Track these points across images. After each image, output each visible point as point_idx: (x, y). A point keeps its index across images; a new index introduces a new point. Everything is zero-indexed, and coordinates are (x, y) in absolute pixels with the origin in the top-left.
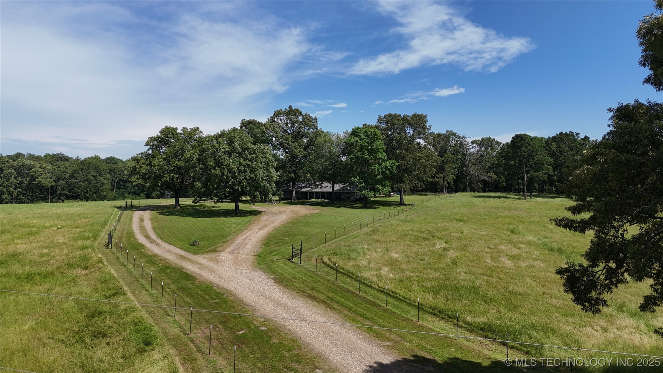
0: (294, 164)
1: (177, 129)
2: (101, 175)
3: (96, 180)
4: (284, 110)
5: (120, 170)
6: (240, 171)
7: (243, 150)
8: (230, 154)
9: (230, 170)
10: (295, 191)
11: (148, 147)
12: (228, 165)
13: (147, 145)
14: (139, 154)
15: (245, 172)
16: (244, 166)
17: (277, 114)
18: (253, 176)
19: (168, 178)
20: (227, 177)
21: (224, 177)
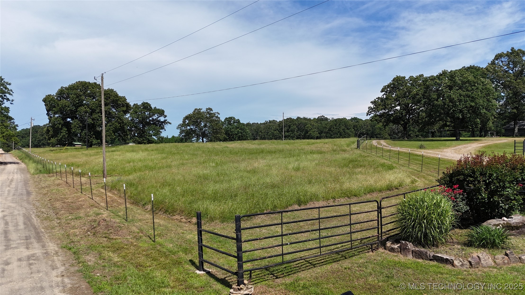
0: (517, 101)
1: (405, 77)
2: (348, 129)
3: (345, 132)
4: (505, 52)
5: (360, 126)
6: (460, 101)
7: (464, 83)
8: (451, 88)
9: (451, 100)
10: (517, 127)
11: (383, 93)
12: (449, 96)
13: (382, 91)
14: (377, 98)
15: (465, 102)
16: (464, 96)
17: (498, 57)
18: (473, 104)
19: (398, 113)
20: (448, 106)
21: (446, 106)
